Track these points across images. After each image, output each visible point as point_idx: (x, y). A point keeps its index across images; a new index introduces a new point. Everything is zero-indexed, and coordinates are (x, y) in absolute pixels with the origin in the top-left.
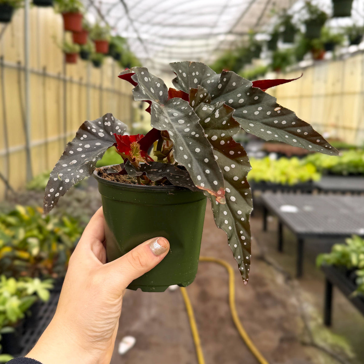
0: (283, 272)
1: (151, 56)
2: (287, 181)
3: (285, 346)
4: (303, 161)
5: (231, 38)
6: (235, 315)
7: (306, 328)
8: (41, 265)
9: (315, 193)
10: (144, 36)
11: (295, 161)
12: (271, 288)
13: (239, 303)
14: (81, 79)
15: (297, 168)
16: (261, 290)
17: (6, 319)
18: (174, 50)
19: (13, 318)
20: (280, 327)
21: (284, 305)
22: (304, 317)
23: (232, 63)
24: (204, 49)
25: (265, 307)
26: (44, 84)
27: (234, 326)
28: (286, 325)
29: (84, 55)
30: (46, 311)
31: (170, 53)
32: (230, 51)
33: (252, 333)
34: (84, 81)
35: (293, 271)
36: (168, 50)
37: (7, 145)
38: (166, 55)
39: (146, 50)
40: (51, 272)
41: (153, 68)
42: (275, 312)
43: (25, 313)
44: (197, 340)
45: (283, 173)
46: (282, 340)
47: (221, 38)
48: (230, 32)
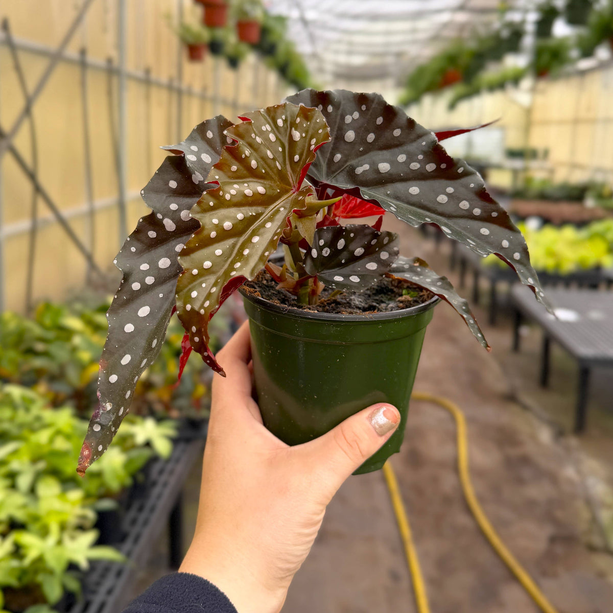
0: (551, 424)
1: (319, 48)
2: (558, 266)
3: (559, 549)
4: (584, 233)
5: (461, 17)
6: (470, 491)
7: (594, 520)
8: (152, 396)
9: (603, 287)
10: (311, 15)
11: (569, 233)
12: (530, 449)
13: (477, 472)
14: (205, 89)
15: (574, 244)
16: (514, 452)
17: (103, 485)
18: (358, 39)
19: (114, 484)
20: (549, 517)
21: (554, 479)
22: (589, 502)
23: (464, 60)
24: (409, 37)
25: (520, 482)
26: (148, 97)
27: (468, 510)
28: (559, 514)
29: (215, 48)
30: (161, 472)
31: (350, 44)
32: (459, 40)
33: (498, 524)
34: (210, 93)
35: (568, 421)
36: (346, 38)
37: (91, 196)
38: (343, 47)
39: (312, 39)
40: (168, 407)
41: (321, 70)
42: (538, 491)
43: (134, 477)
44: (406, 532)
45: (551, 253)
46: (553, 540)
47: (445, 17)
48: (461, 8)
